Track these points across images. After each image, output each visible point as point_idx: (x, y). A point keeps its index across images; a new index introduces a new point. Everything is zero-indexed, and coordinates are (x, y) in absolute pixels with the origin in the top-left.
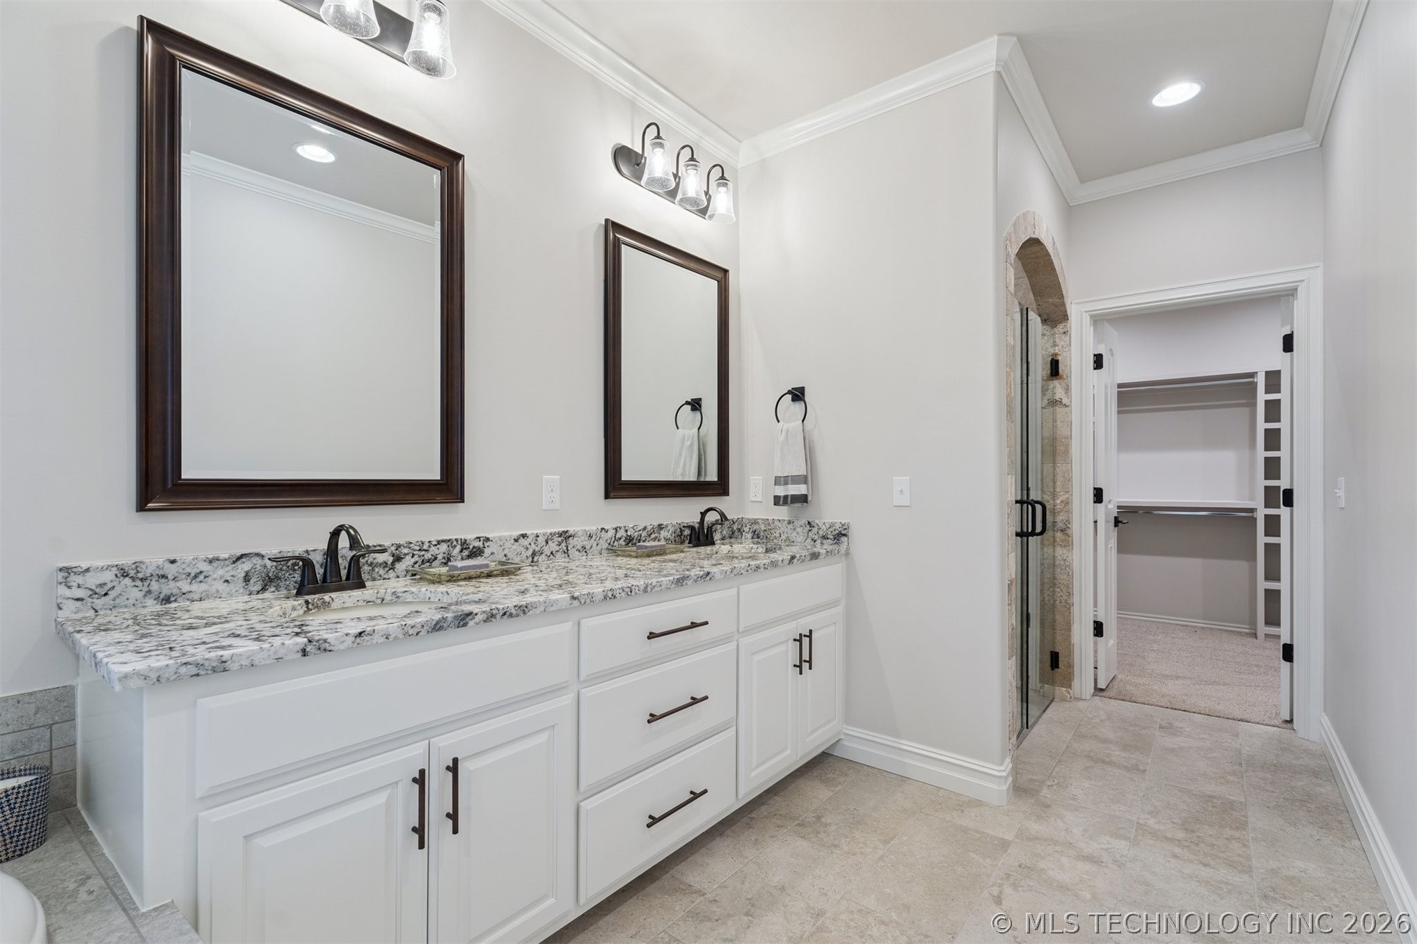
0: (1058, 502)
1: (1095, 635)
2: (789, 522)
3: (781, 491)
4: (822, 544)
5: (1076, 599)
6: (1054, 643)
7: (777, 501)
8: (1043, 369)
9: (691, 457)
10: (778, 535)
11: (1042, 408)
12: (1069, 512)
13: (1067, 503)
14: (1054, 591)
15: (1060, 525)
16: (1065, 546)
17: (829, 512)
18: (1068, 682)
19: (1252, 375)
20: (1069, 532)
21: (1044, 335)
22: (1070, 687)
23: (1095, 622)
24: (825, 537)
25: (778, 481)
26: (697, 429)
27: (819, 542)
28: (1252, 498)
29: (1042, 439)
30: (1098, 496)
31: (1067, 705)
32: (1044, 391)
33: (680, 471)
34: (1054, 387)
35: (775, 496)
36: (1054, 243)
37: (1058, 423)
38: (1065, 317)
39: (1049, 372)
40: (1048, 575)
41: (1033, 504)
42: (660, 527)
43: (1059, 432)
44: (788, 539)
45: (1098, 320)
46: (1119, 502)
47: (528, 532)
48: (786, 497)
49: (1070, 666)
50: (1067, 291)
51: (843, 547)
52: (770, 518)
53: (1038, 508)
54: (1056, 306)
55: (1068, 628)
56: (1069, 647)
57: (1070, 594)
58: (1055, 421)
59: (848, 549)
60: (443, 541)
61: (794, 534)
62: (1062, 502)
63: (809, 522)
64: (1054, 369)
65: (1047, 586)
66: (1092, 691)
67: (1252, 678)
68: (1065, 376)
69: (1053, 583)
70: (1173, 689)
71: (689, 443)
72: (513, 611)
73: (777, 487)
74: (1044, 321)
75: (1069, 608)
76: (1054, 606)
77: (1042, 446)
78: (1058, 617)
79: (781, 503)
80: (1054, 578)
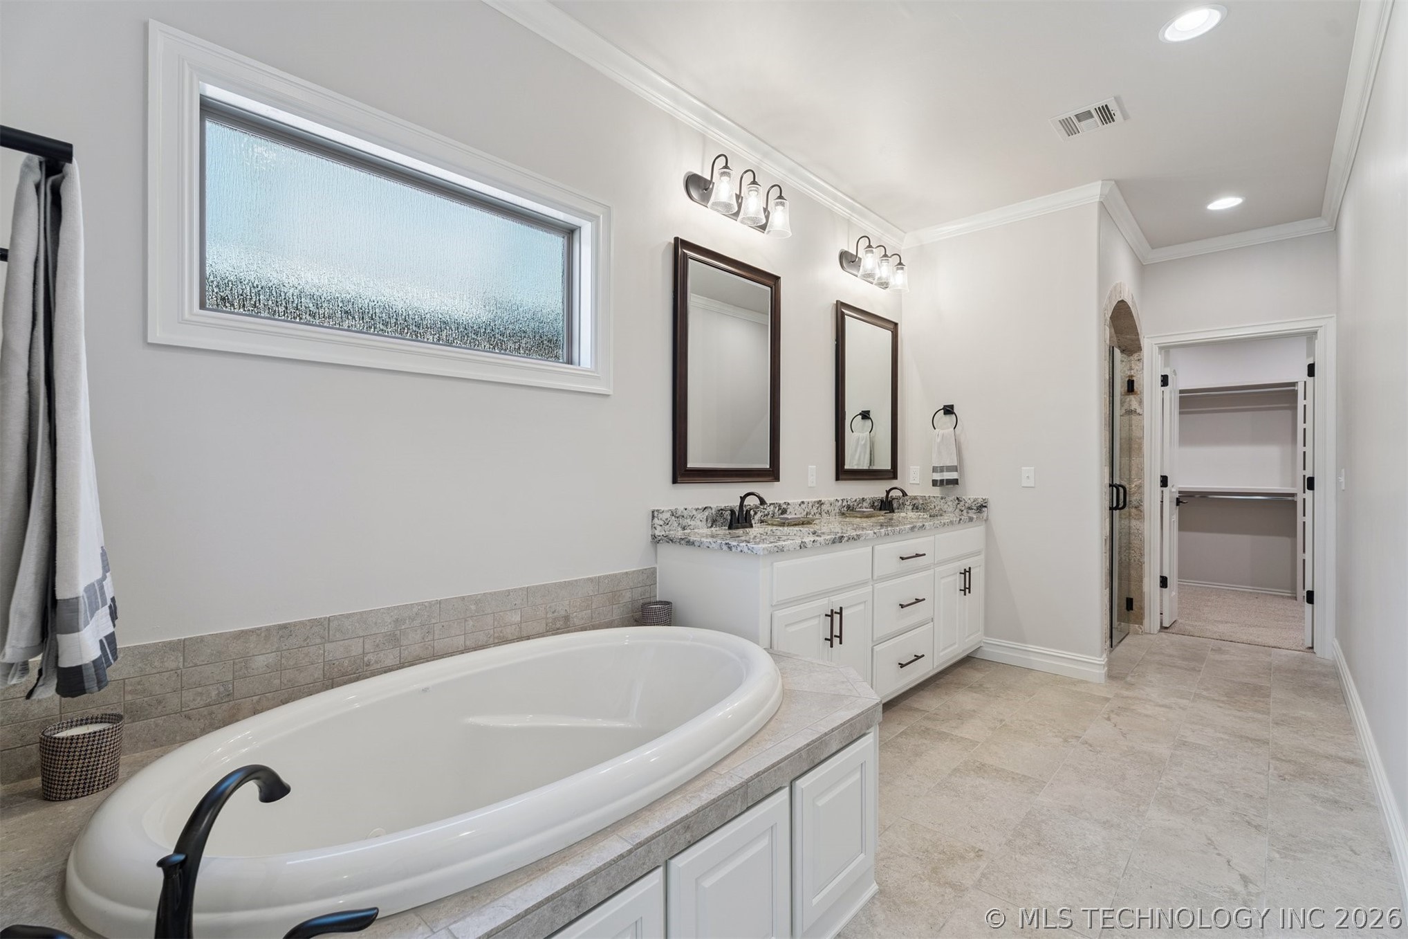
0: (1133, 486)
1: (1161, 587)
2: (942, 498)
3: (938, 477)
4: (968, 513)
5: (1146, 559)
6: (1129, 591)
7: (935, 483)
8: (1122, 387)
9: (865, 453)
10: (933, 507)
11: (1121, 416)
12: (1142, 494)
13: (1140, 487)
14: (1130, 553)
15: (1135, 503)
16: (1138, 519)
17: (973, 490)
18: (1140, 620)
19: (1294, 384)
20: (1141, 508)
21: (1122, 361)
22: (1142, 624)
23: (1161, 577)
24: (970, 508)
25: (935, 470)
26: (868, 433)
27: (965, 511)
28: (1294, 485)
29: (1121, 439)
30: (1164, 481)
31: (1140, 637)
32: (1122, 403)
33: (855, 462)
34: (1130, 401)
35: (933, 480)
36: (1133, 298)
37: (1133, 427)
38: (1139, 349)
39: (1126, 389)
40: (1124, 541)
41: (1117, 487)
42: (863, 500)
43: (1134, 434)
44: (941, 509)
45: (1166, 349)
46: (1180, 488)
47: (805, 500)
48: (942, 481)
49: (1142, 608)
50: (1141, 330)
51: (985, 514)
52: (927, 495)
53: (1121, 490)
54: (1132, 341)
55: (1140, 580)
56: (1141, 594)
57: (1142, 555)
58: (1130, 425)
59: (988, 516)
60: (772, 504)
61: (946, 506)
62: (1136, 486)
63: (957, 498)
64: (1131, 387)
65: (1124, 549)
66: (1159, 628)
67: (1287, 624)
68: (1139, 392)
69: (1129, 546)
70: (1223, 629)
71: (863, 442)
72: (855, 537)
73: (934, 474)
74: (1123, 351)
75: (1141, 566)
76: (1129, 564)
77: (1120, 444)
78: (1132, 572)
79: (938, 484)
80: (1130, 543)
